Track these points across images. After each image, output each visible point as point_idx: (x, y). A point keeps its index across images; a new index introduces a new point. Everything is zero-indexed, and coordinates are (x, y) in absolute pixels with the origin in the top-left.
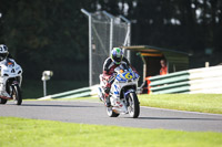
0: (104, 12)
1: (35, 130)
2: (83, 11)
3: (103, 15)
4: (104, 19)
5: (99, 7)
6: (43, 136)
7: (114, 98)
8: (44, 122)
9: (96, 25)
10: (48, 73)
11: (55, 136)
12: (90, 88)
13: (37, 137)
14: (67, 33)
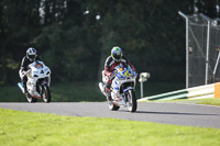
0: (201, 15)
1: (132, 131)
2: (180, 13)
3: (200, 18)
4: (201, 21)
5: (196, 9)
6: (139, 137)
7: (114, 93)
8: (141, 123)
9: (193, 27)
10: (145, 74)
11: (151, 137)
12: (187, 90)
13: (134, 138)
14: (164, 35)
